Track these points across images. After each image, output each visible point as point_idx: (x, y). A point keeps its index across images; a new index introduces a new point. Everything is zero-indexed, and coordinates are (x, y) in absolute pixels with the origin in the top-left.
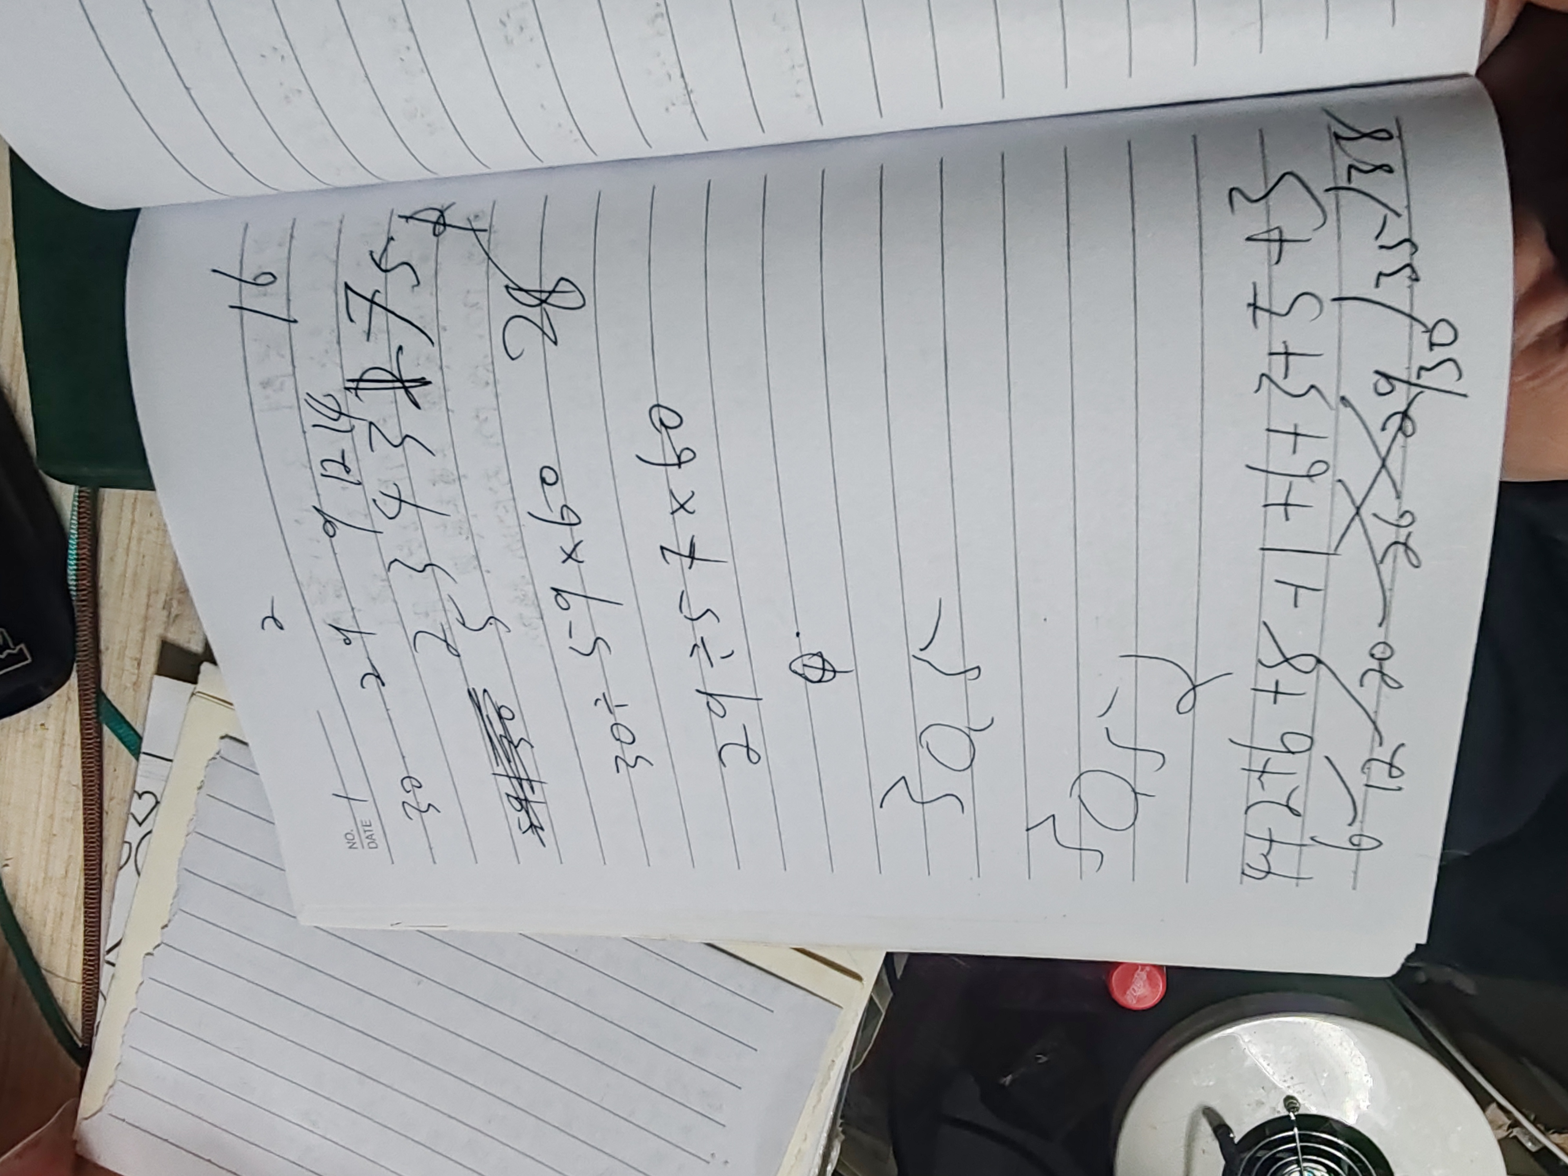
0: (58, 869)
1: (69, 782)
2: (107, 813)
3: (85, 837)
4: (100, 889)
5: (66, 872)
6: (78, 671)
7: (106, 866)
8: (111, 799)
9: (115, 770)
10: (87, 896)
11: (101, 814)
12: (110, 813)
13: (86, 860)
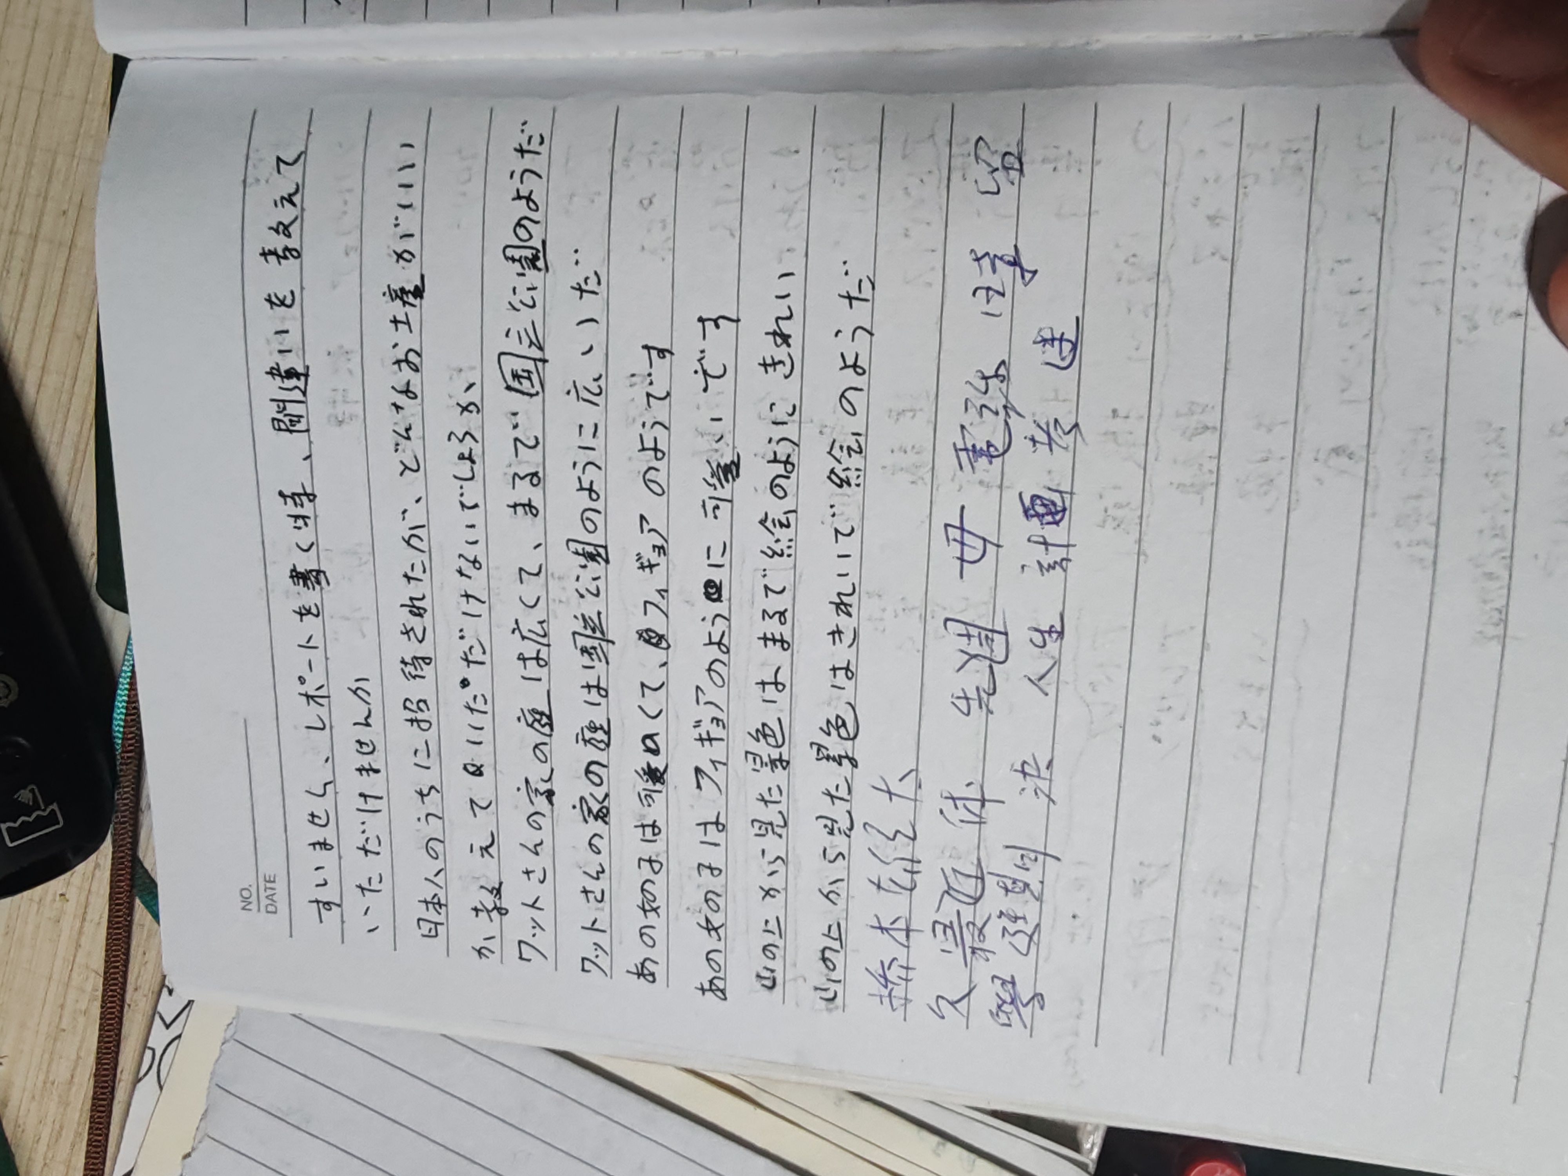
0: (61, 1072)
1: (87, 967)
2: (129, 1006)
3: (100, 1036)
4: (112, 1100)
5: (72, 1077)
6: (114, 835)
7: (122, 1071)
8: (136, 989)
9: (145, 954)
10: (94, 1108)
11: (122, 1007)
12: (133, 1005)
13: (97, 1064)
